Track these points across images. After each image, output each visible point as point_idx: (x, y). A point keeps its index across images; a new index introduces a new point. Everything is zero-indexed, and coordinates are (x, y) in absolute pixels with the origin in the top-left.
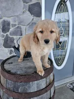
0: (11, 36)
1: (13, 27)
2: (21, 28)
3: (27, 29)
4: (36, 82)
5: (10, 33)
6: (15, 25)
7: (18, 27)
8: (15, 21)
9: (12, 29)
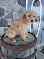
0: (5, 19)
1: (6, 12)
2: (12, 14)
3: (17, 15)
4: (29, 50)
5: (4, 17)
6: (9, 11)
7: (10, 13)
8: (8, 9)
9: (6, 14)
